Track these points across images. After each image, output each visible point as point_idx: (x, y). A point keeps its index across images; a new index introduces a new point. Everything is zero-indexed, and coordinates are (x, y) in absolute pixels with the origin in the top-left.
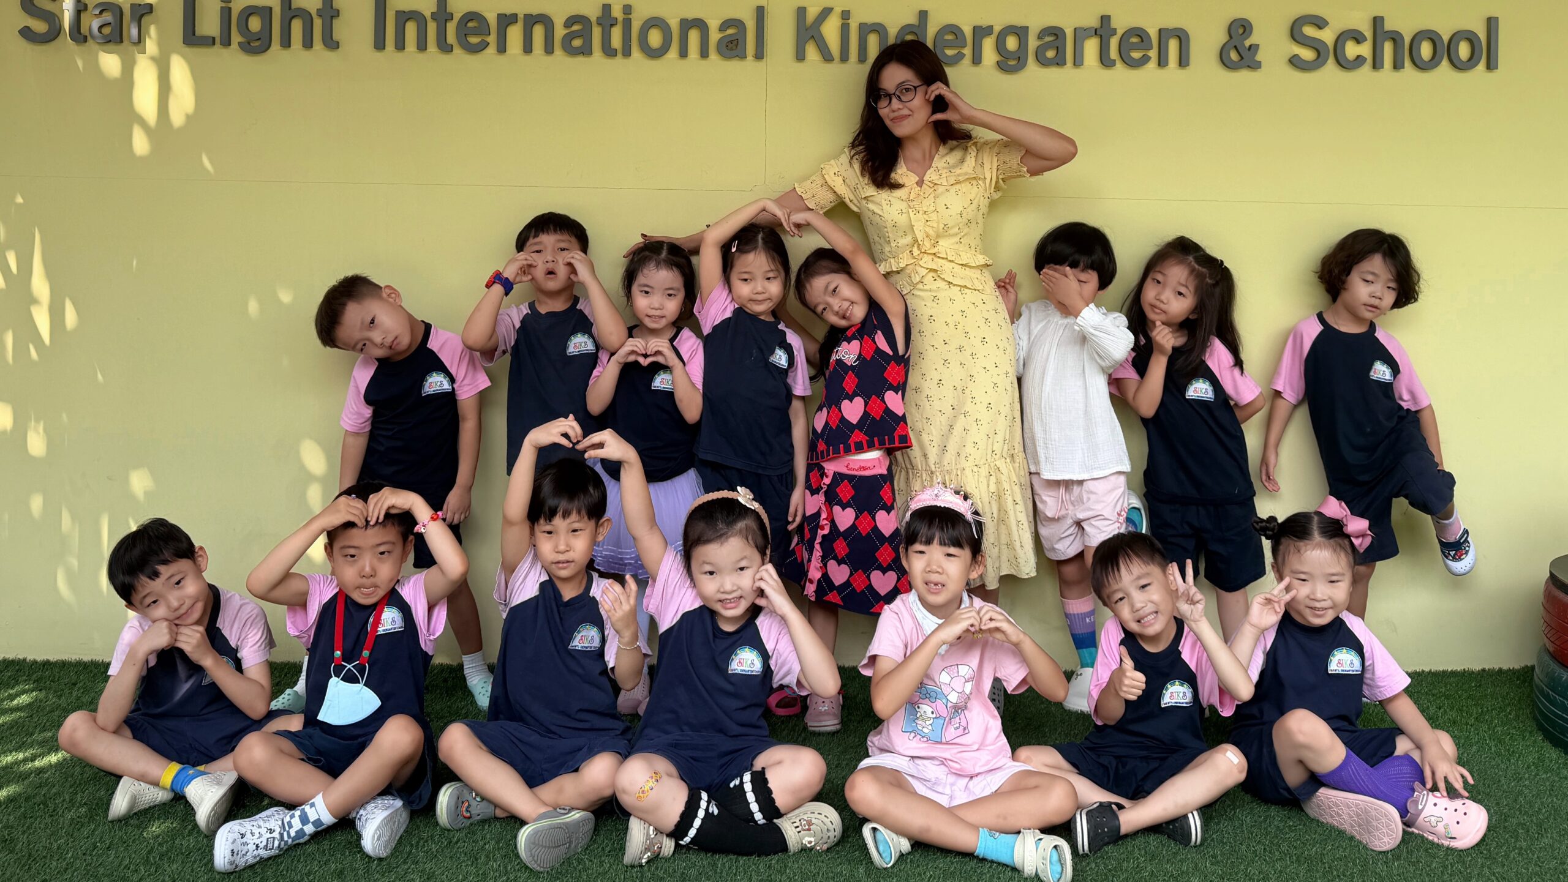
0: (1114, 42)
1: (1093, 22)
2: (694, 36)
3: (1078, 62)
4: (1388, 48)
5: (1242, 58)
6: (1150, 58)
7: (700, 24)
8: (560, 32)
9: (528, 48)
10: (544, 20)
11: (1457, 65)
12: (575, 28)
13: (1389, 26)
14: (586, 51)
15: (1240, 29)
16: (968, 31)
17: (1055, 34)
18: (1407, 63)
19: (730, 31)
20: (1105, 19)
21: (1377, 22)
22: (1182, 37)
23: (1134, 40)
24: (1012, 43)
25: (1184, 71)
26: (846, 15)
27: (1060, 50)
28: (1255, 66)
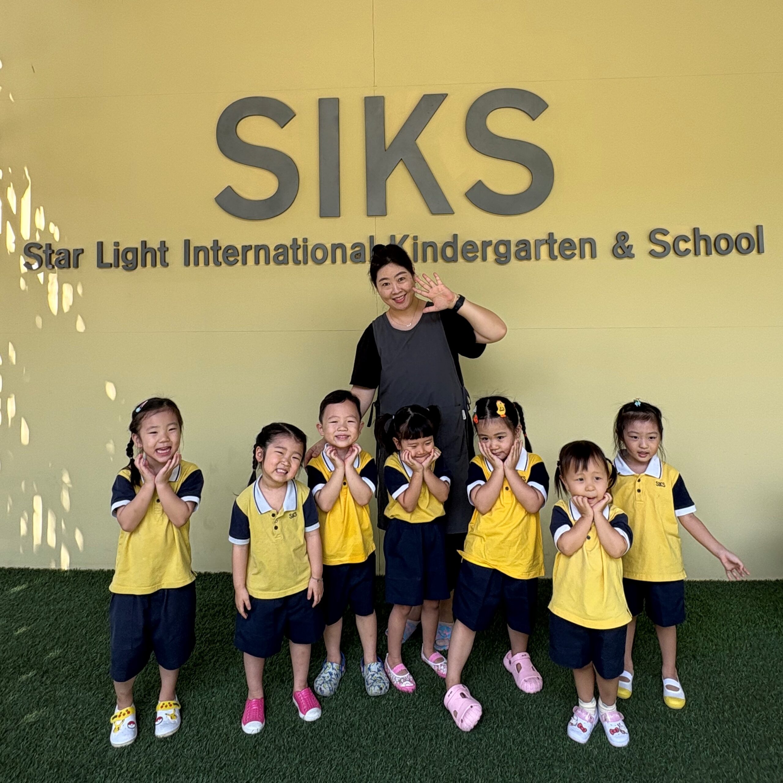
0: (556, 246)
1: (545, 237)
2: (339, 252)
3: (538, 258)
4: (702, 244)
5: (624, 252)
6: (575, 254)
7: (341, 246)
8: (272, 253)
9: (257, 262)
10: (265, 248)
11: (741, 252)
12: (280, 251)
13: (702, 232)
14: (285, 262)
15: (622, 237)
16: (479, 244)
17: (525, 244)
18: (713, 252)
19: (357, 249)
20: (551, 235)
21: (696, 231)
22: (592, 242)
23: (567, 245)
24: (502, 249)
25: (593, 260)
26: (415, 238)
27: (528, 252)
28: (632, 256)
